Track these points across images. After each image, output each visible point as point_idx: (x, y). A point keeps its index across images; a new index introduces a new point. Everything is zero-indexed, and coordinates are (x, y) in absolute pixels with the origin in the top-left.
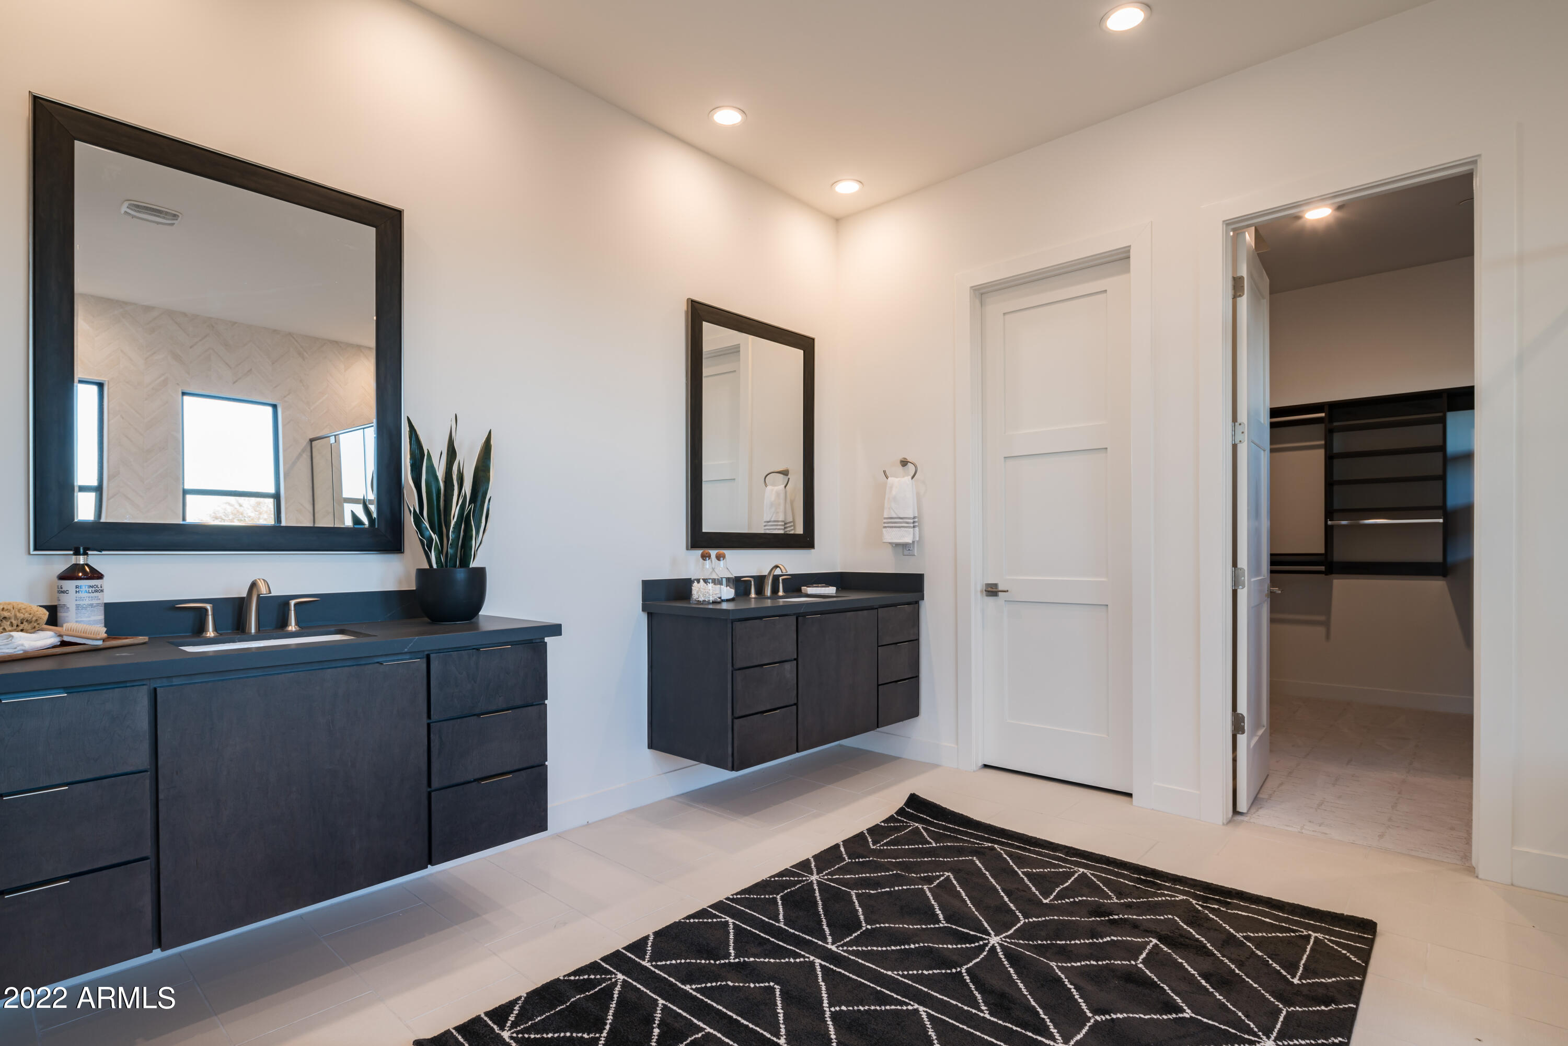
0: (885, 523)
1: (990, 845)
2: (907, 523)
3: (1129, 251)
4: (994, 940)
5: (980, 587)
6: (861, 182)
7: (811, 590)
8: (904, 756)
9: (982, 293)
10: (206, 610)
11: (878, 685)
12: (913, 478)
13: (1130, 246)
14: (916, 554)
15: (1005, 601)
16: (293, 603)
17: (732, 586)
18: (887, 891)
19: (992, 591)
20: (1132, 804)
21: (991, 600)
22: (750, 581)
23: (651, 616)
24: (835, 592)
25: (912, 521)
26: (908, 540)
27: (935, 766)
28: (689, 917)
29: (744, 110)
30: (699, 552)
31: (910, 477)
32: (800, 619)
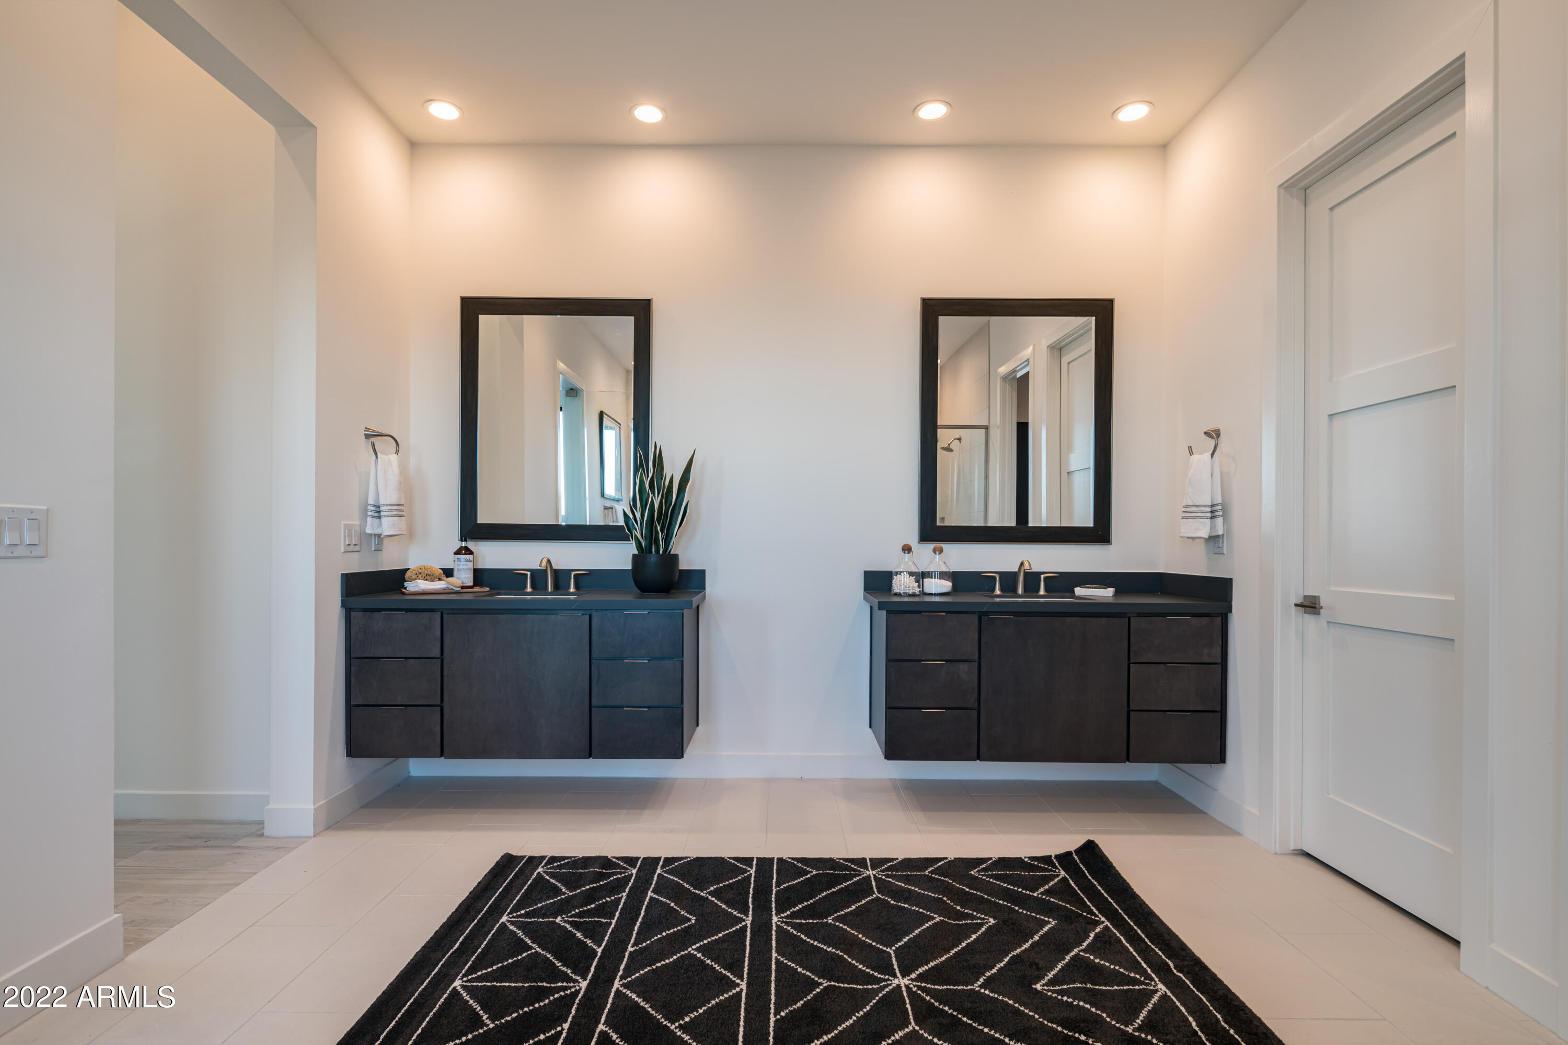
0: (1183, 511)
2: (1202, 512)
5: (1294, 599)
6: (1151, 103)
7: (1078, 591)
8: (1209, 813)
9: (1303, 189)
10: (526, 575)
11: (1129, 712)
14: (1225, 553)
15: (1328, 622)
16: (573, 574)
17: (951, 580)
19: (1310, 606)
21: (1309, 619)
22: (994, 578)
25: (1209, 509)
27: (1235, 833)
28: (730, 858)
29: (949, 102)
30: (931, 546)
31: (1210, 453)
32: (984, 618)
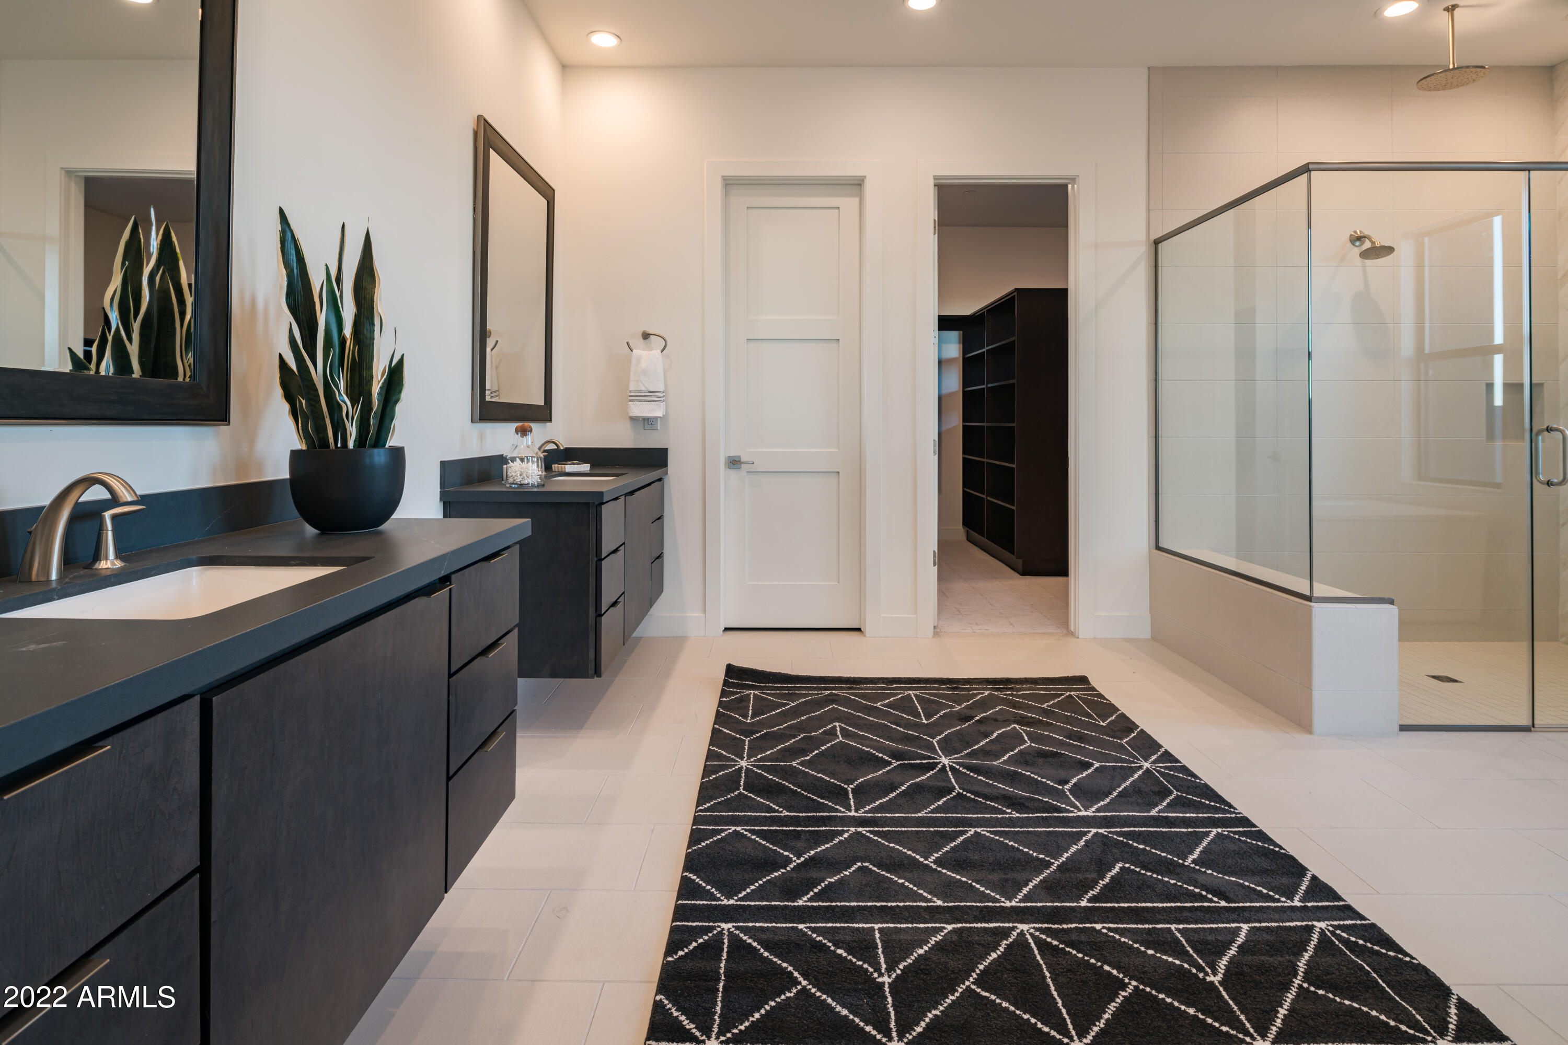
0: (631, 396)
1: (829, 692)
2: (655, 397)
3: (863, 181)
4: (945, 761)
5: (722, 460)
9: (730, 184)
12: (662, 351)
13: (865, 177)
14: (659, 428)
15: (748, 472)
18: (817, 754)
19: (734, 463)
20: (865, 636)
21: (736, 471)
23: (445, 504)
24: (589, 469)
25: (657, 395)
26: (659, 413)
27: (683, 638)
31: (659, 351)
